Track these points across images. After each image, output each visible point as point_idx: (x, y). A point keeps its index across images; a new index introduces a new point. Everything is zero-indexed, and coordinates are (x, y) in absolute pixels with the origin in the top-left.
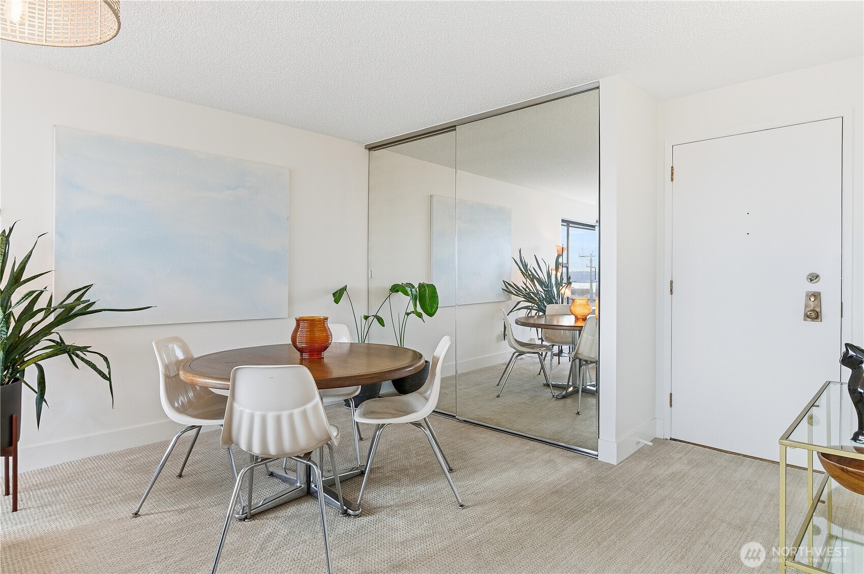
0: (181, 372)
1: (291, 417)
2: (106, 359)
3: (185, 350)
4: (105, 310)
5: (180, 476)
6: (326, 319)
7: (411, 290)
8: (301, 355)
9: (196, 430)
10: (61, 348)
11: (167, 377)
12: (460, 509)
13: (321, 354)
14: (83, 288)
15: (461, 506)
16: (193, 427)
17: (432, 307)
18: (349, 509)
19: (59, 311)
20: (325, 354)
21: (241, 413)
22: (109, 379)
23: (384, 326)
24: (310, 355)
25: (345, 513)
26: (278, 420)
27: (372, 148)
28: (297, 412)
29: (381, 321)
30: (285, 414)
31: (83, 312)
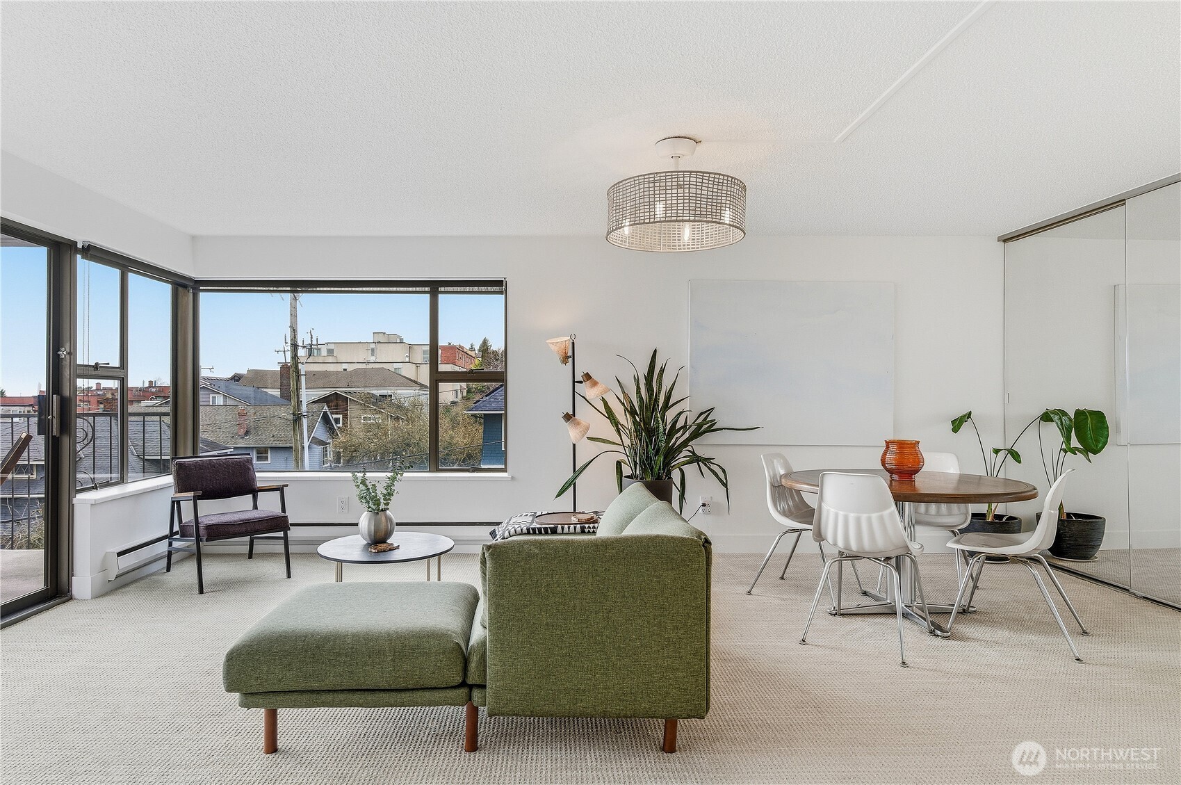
0: (783, 480)
1: (869, 519)
2: (724, 471)
3: (786, 465)
4: (725, 429)
5: (782, 578)
6: (918, 442)
7: (1060, 419)
8: (891, 477)
9: (797, 534)
10: (695, 459)
11: (773, 486)
12: (1077, 664)
13: (911, 476)
14: (709, 410)
15: (1078, 660)
16: (793, 531)
17: (1097, 441)
18: (936, 630)
19: (694, 427)
20: (918, 478)
21: (828, 511)
22: (725, 485)
23: (1020, 462)
24: (900, 477)
25: (932, 632)
26: (858, 521)
27: (1006, 239)
28: (874, 516)
29: (1016, 456)
30: (864, 516)
31: (709, 430)
